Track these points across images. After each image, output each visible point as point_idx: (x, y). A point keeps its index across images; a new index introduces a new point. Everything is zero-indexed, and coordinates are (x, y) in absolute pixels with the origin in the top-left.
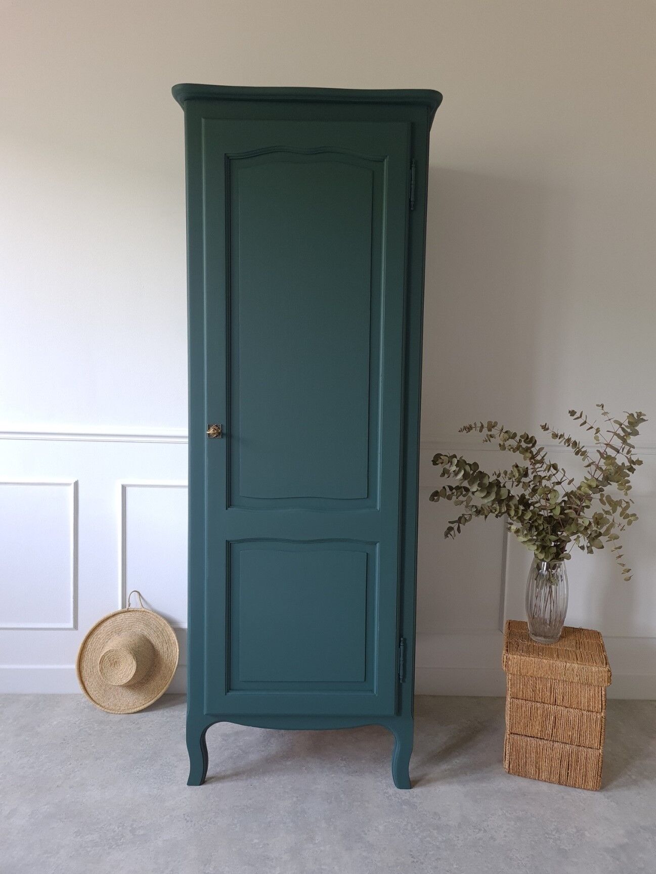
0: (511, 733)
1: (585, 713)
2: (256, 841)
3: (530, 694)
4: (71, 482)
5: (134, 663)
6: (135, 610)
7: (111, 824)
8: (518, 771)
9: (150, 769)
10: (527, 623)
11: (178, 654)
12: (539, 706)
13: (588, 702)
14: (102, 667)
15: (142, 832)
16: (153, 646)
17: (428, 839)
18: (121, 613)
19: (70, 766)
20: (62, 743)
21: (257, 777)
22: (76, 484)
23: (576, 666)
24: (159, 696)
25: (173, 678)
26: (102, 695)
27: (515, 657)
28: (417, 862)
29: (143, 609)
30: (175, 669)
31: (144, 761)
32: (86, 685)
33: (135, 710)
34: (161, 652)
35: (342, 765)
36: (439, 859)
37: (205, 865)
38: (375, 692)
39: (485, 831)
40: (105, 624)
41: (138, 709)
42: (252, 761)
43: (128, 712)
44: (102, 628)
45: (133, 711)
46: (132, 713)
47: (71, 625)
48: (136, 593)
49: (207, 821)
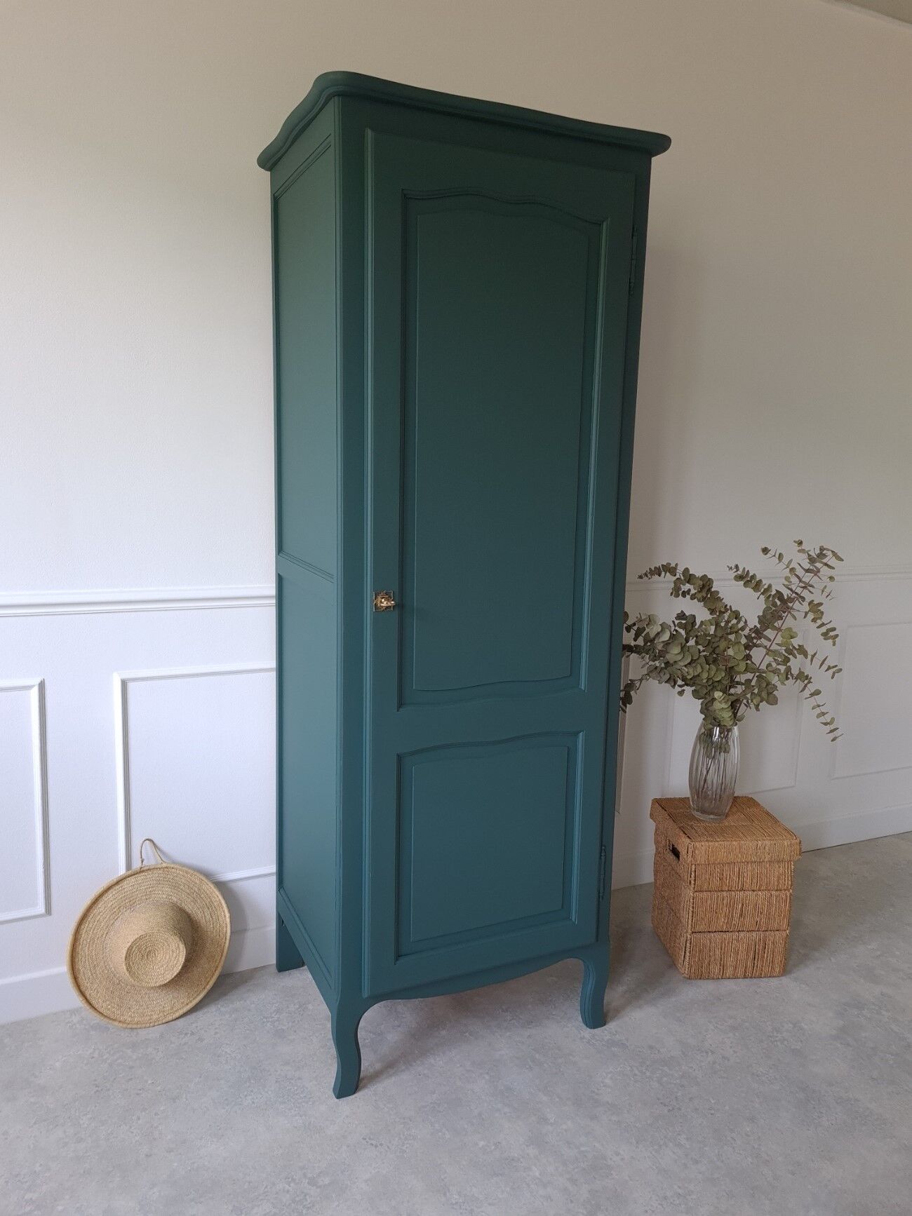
0: (693, 932)
1: (773, 892)
2: (482, 1143)
3: (717, 882)
4: (32, 684)
5: (182, 946)
6: (151, 867)
7: (274, 1184)
8: (700, 974)
9: (267, 1092)
10: (688, 798)
11: (228, 920)
12: (725, 895)
13: (778, 881)
14: (129, 964)
15: (327, 1180)
16: (188, 916)
17: (665, 1079)
18: (128, 877)
19: (140, 1122)
20: (97, 1091)
21: (418, 1062)
22: (42, 686)
23: (768, 843)
24: (209, 987)
25: (226, 957)
26: (118, 1005)
27: (703, 844)
28: (673, 1109)
29: (164, 865)
30: (228, 941)
31: (248, 1084)
32: (88, 997)
33: (177, 1015)
34: (203, 921)
35: (509, 1018)
36: (691, 1099)
37: (445, 1194)
38: (573, 920)
39: (713, 1053)
40: (105, 898)
41: (181, 1012)
42: (395, 1042)
43: (167, 1020)
44: (100, 904)
45: (174, 1017)
46: (173, 1020)
47: (41, 909)
48: (148, 841)
49: (400, 1138)
